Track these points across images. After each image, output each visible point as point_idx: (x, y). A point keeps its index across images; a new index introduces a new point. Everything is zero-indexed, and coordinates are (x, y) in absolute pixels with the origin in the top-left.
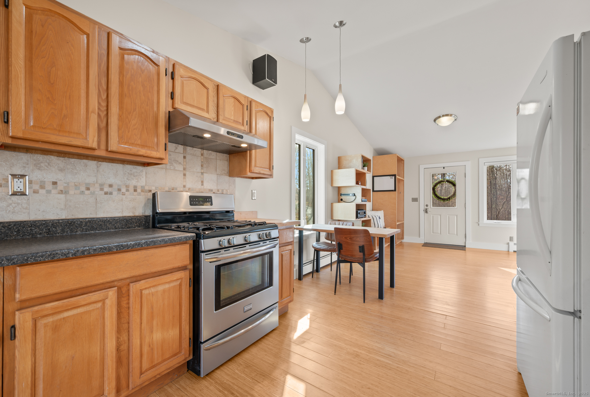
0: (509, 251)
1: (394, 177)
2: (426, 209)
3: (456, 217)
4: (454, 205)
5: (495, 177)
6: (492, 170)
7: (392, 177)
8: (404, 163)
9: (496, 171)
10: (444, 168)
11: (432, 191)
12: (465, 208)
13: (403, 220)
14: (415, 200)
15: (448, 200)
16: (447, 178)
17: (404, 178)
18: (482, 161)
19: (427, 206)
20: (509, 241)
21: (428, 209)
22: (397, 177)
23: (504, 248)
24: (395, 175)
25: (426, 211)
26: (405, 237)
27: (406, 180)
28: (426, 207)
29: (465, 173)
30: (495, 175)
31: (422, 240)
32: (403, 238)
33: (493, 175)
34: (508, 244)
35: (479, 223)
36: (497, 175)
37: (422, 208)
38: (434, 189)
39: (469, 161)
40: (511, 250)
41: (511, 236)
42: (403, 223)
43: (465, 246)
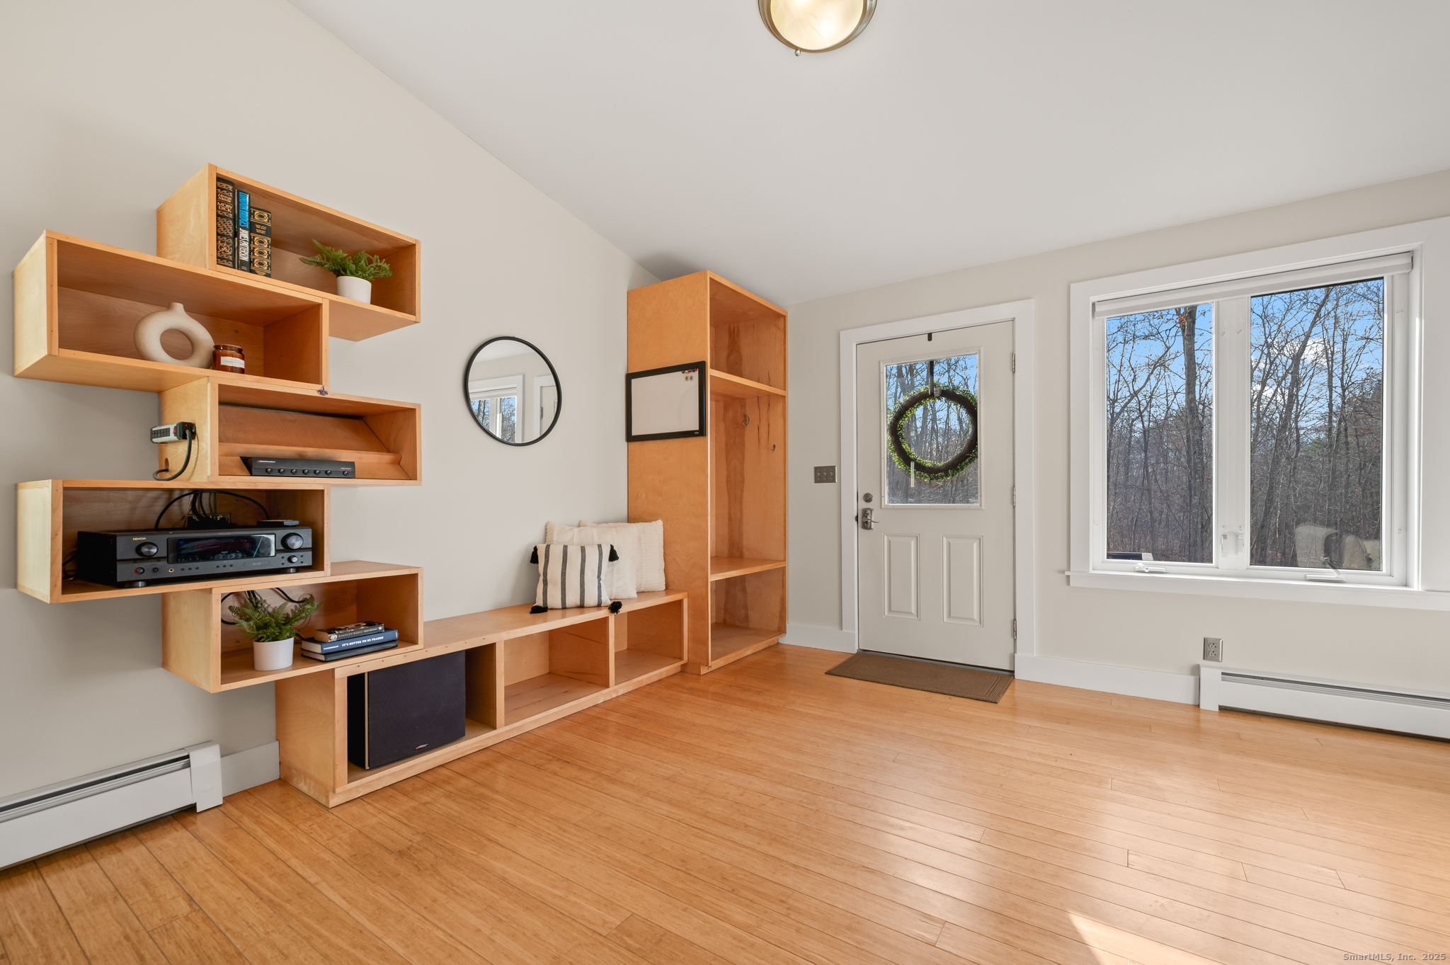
0: (1199, 706)
1: (695, 375)
2: (865, 513)
3: (975, 546)
4: (968, 493)
5: (1200, 423)
6: (1193, 405)
7: (692, 374)
8: (785, 327)
9: (1201, 407)
10: (930, 337)
11: (886, 437)
12: (1014, 507)
13: (782, 558)
14: (825, 475)
15: (947, 475)
16: (942, 380)
17: (785, 390)
18: (1084, 295)
19: (868, 498)
20: (1199, 660)
21: (871, 510)
22: (711, 372)
23: (1180, 692)
24: (700, 367)
25: (864, 521)
26: (790, 625)
27: (794, 395)
28: (864, 505)
29: (1013, 355)
30: (1197, 417)
31: (848, 642)
32: (781, 630)
33: (1193, 418)
34: (1196, 671)
35: (1067, 573)
36: (1204, 417)
37: (851, 507)
38: (895, 430)
39: (1030, 298)
40: (1210, 703)
41: (1211, 635)
42: (783, 570)
43: (1013, 672)
